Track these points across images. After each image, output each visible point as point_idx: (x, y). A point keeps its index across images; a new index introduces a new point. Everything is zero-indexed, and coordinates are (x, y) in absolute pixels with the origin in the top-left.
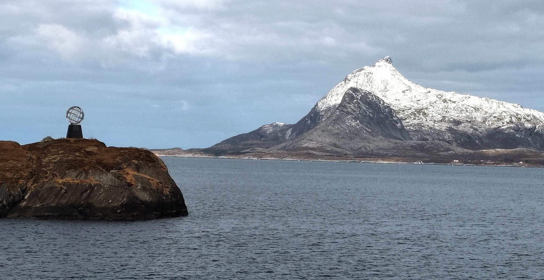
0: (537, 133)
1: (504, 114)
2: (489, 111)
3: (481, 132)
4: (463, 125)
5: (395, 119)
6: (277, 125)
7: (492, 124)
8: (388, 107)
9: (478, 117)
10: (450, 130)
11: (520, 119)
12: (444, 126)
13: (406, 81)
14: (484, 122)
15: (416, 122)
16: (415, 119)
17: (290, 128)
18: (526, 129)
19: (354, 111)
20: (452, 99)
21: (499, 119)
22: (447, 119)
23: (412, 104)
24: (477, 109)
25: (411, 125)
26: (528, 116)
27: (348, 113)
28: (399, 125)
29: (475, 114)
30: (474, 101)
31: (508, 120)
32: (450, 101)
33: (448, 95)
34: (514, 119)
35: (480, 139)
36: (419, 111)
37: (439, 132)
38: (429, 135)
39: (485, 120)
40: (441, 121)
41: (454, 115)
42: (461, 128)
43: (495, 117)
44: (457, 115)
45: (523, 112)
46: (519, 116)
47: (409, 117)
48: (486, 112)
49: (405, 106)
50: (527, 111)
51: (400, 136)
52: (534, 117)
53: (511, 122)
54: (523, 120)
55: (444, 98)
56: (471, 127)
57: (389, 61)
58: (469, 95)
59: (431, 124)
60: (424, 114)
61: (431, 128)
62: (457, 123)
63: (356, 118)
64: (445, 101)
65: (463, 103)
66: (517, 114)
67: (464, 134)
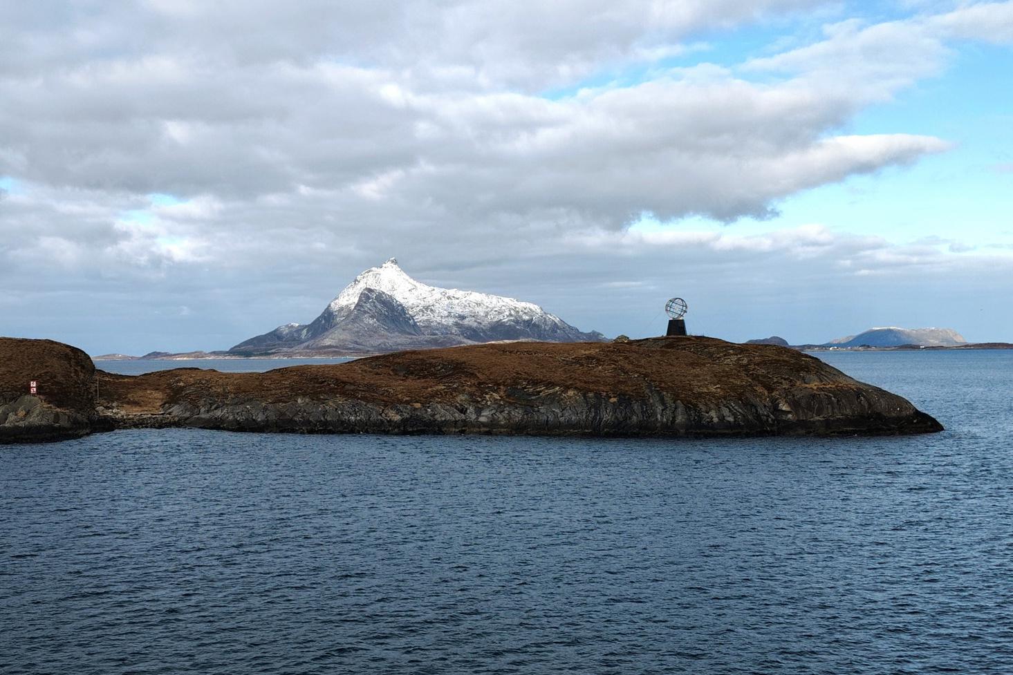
0: (534, 325)
1: (503, 308)
2: (490, 306)
3: (484, 326)
4: (467, 319)
5: (408, 316)
6: (292, 326)
7: (495, 318)
8: (401, 305)
9: (481, 311)
10: (457, 324)
11: (518, 312)
12: (451, 321)
13: (411, 281)
14: (486, 316)
15: (425, 318)
16: (423, 315)
17: (305, 328)
18: (524, 321)
19: (370, 310)
20: (455, 296)
21: (500, 313)
22: (452, 314)
23: (419, 301)
24: (478, 304)
25: (420, 321)
26: (525, 309)
27: (365, 312)
28: (411, 322)
29: (477, 309)
30: (476, 297)
31: (507, 313)
32: (454, 297)
33: (451, 292)
34: (513, 312)
35: (484, 331)
36: (427, 308)
37: (446, 327)
38: (438, 330)
39: (487, 314)
40: (447, 317)
41: (458, 310)
42: (466, 322)
43: (496, 311)
44: (461, 310)
45: (521, 305)
46: (517, 309)
47: (418, 314)
48: (487, 307)
49: (413, 304)
50: (523, 304)
51: (413, 332)
52: (531, 310)
53: (511, 315)
54: (521, 313)
55: (448, 295)
56: (475, 321)
57: (394, 262)
58: (470, 292)
59: (438, 319)
60: (432, 310)
61: (439, 323)
62: (463, 317)
63: (372, 317)
64: (449, 298)
65: (465, 299)
66: (515, 308)
67: (469, 328)
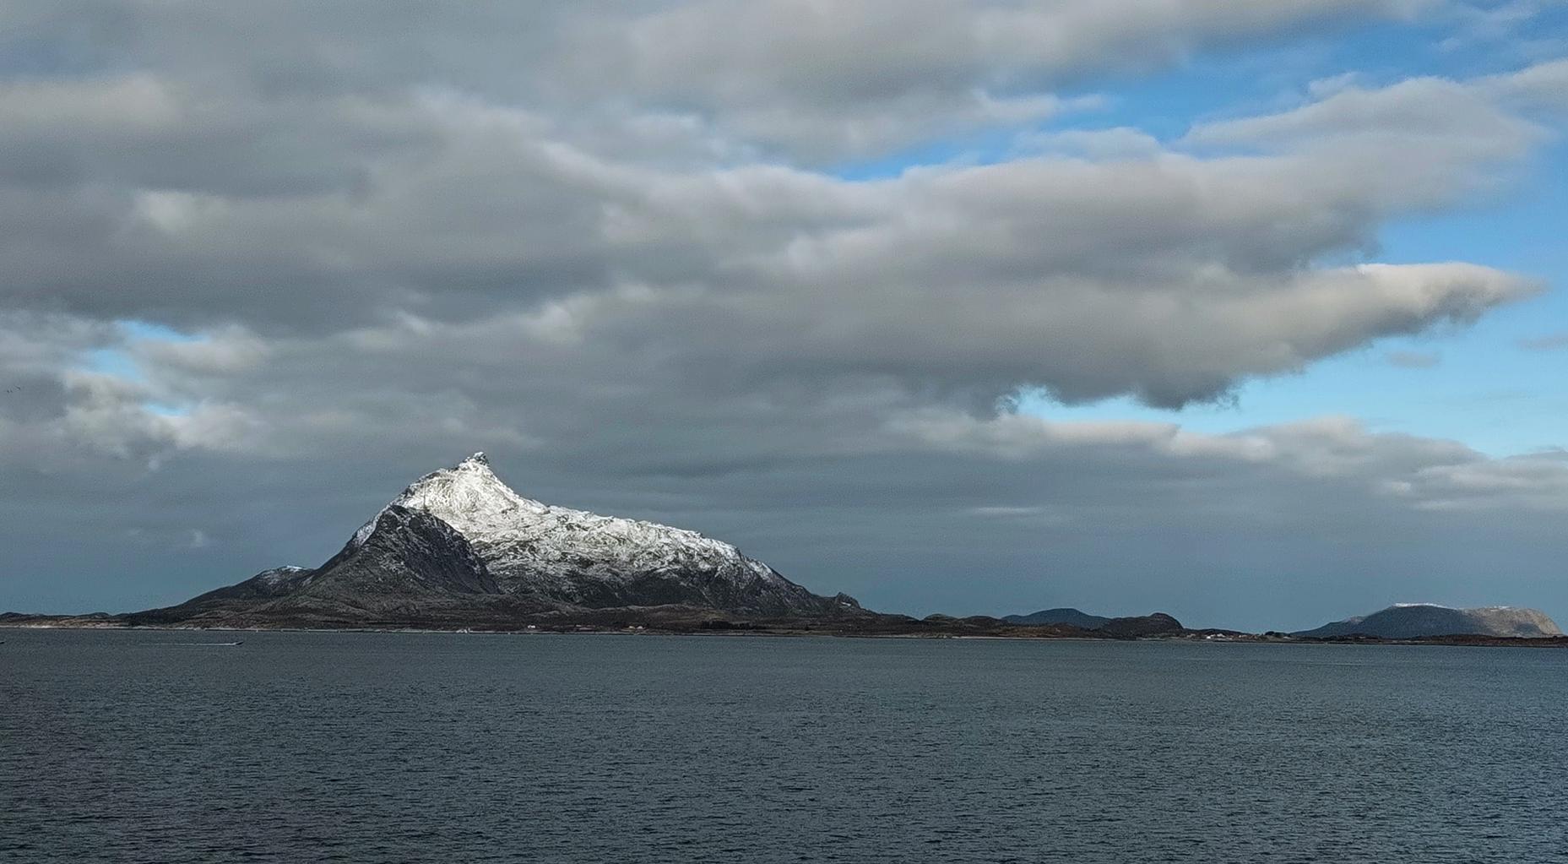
0: (719, 579)
1: (666, 548)
2: (643, 544)
3: (623, 579)
4: (595, 567)
5: (471, 557)
6: (288, 572)
7: (644, 564)
8: (460, 537)
9: (623, 552)
10: (572, 575)
11: (692, 556)
12: (564, 568)
13: (510, 494)
14: (631, 561)
15: (517, 562)
16: (515, 557)
17: (310, 575)
18: (701, 572)
19: (396, 545)
20: (582, 525)
21: (656, 557)
22: (569, 557)
23: (516, 532)
24: (621, 540)
25: (506, 568)
26: (706, 551)
27: (386, 549)
28: (477, 568)
29: (618, 549)
30: (621, 526)
31: (670, 558)
32: (579, 526)
33: (577, 517)
34: (681, 557)
35: (621, 589)
36: (524, 544)
37: (554, 580)
38: (536, 584)
39: (633, 557)
40: (559, 561)
41: (583, 550)
42: (591, 572)
43: (650, 553)
44: (587, 550)
45: (697, 543)
46: (691, 551)
47: (506, 554)
48: (637, 546)
49: (504, 537)
50: (706, 542)
51: (477, 587)
52: (717, 553)
53: (676, 561)
54: (696, 558)
55: (569, 521)
56: (608, 570)
57: (483, 460)
58: (610, 518)
59: (541, 565)
60: (532, 549)
61: (540, 573)
62: (586, 563)
63: (398, 558)
64: (570, 527)
65: (599, 530)
66: (688, 548)
67: (595, 582)
